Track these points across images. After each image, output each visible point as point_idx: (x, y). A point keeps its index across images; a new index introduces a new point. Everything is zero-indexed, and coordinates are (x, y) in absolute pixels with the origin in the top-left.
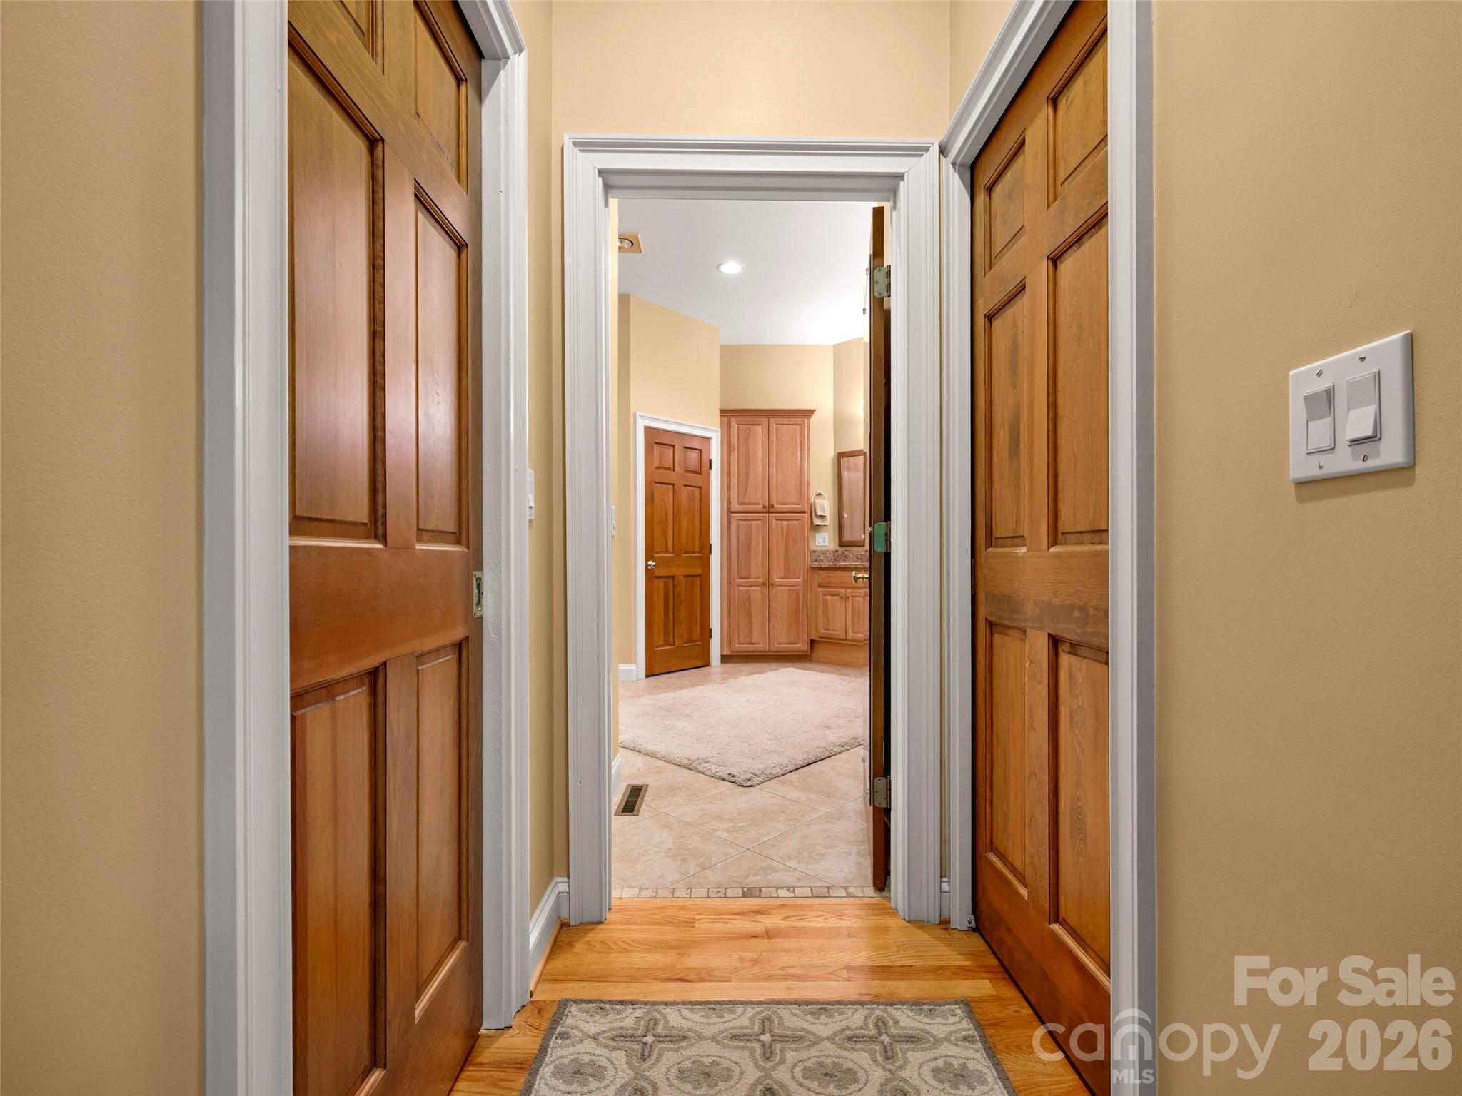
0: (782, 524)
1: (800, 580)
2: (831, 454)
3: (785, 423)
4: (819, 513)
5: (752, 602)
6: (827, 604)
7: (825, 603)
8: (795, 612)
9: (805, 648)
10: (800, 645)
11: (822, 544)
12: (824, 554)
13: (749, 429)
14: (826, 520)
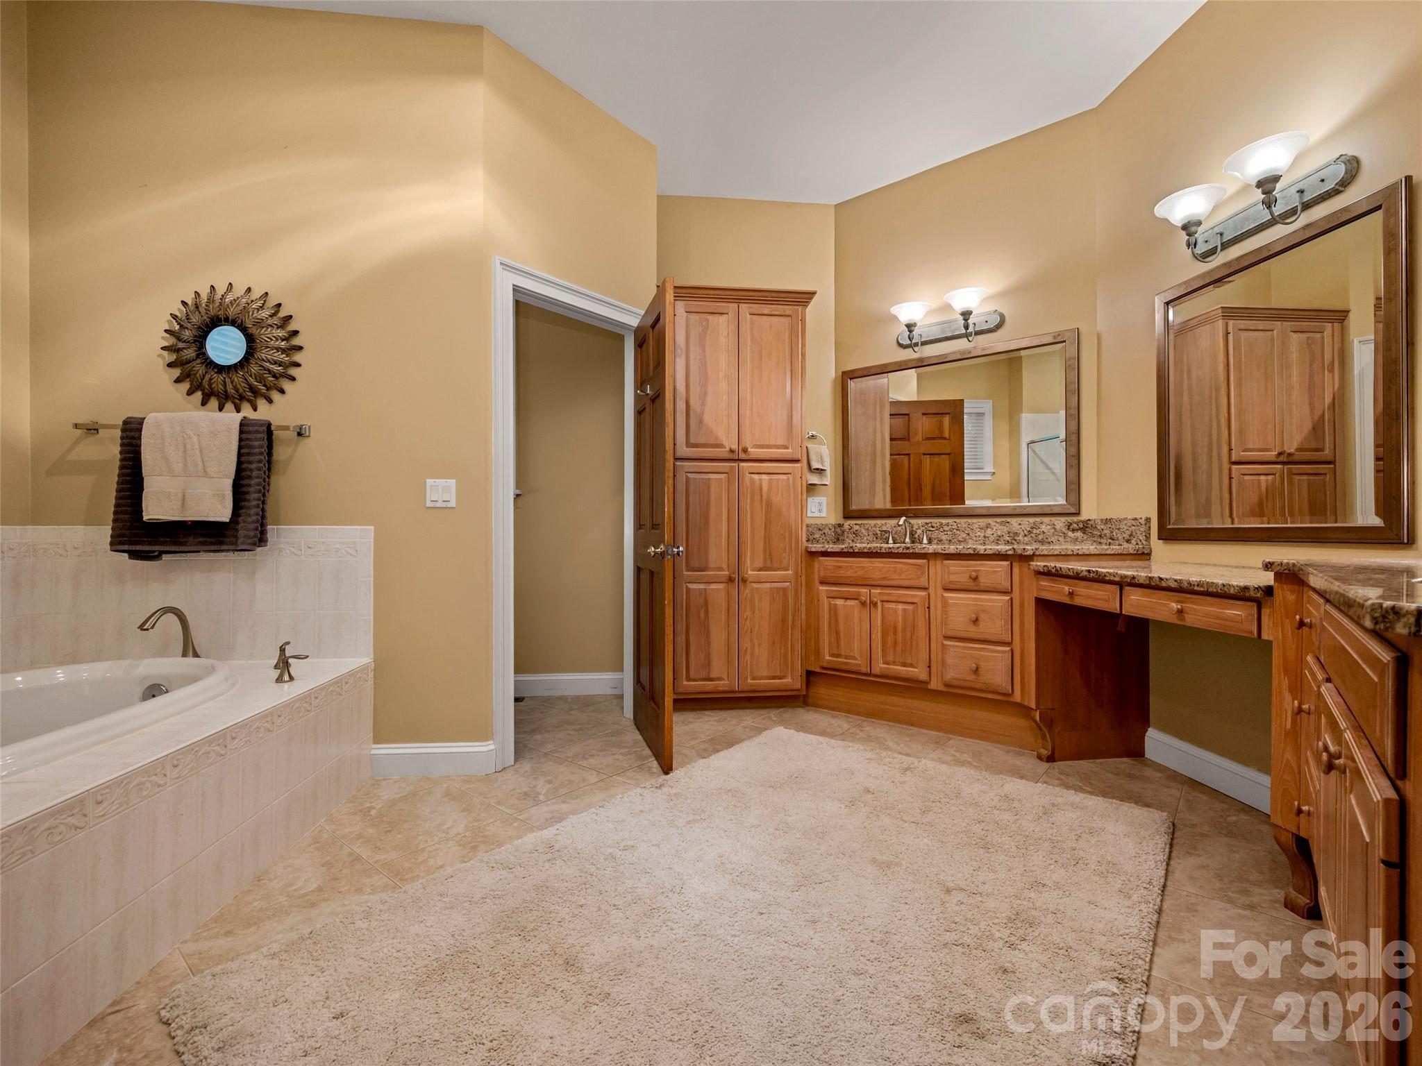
0: (760, 480)
1: (790, 572)
2: (831, 373)
3: (766, 312)
4: (815, 465)
5: (710, 610)
6: (836, 612)
7: (834, 611)
8: (782, 626)
9: (798, 685)
10: (788, 680)
11: (817, 514)
12: (820, 529)
13: (707, 320)
14: (826, 476)
